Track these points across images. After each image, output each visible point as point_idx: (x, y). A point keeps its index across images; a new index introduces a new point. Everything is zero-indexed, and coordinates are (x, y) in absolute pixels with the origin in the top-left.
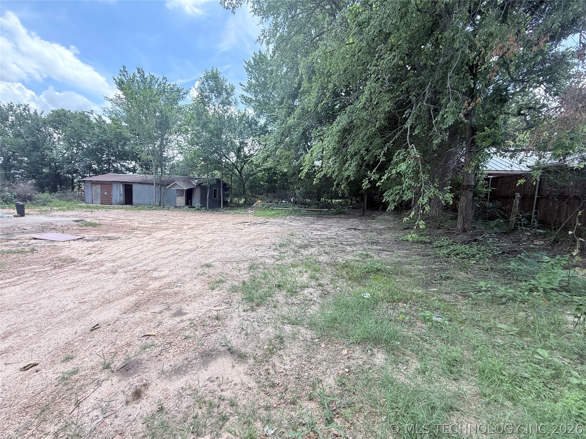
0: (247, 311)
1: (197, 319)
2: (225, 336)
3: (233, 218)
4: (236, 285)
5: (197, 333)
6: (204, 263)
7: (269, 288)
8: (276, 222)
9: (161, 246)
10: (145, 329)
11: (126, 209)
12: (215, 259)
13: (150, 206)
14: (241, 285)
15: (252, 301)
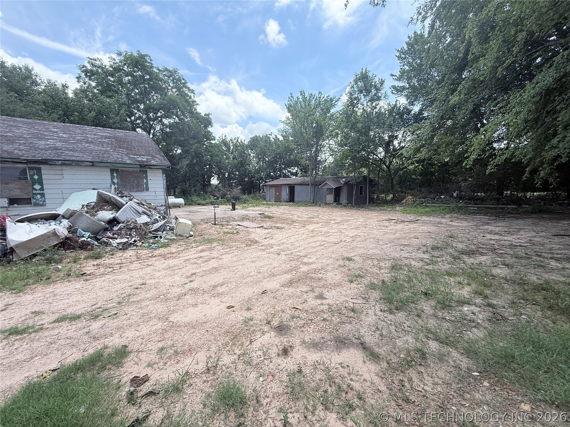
0: (385, 311)
1: (335, 306)
2: (358, 329)
3: (377, 214)
4: (375, 282)
5: (334, 318)
6: (345, 256)
7: (412, 293)
8: (430, 221)
9: (311, 237)
10: (295, 303)
11: (290, 206)
12: (355, 253)
13: (306, 204)
14: (380, 284)
15: (391, 302)
